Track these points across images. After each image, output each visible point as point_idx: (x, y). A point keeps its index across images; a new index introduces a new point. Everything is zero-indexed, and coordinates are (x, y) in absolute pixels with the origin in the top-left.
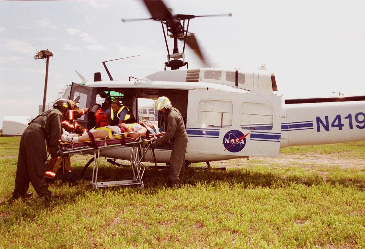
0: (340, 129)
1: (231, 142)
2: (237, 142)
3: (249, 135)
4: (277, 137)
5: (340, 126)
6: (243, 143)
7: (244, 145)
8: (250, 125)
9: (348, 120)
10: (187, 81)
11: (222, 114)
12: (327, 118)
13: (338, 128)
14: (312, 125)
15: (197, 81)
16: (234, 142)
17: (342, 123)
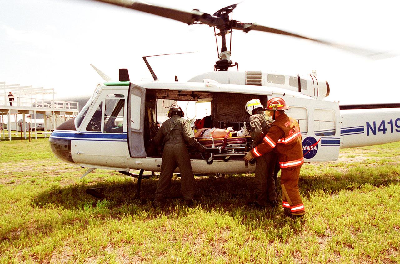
0: (384, 133)
1: (307, 149)
2: (312, 149)
3: (320, 141)
4: (338, 142)
5: (384, 130)
6: (316, 149)
7: (317, 151)
8: (319, 131)
9: (390, 125)
10: (247, 84)
11: (299, 120)
12: (374, 123)
13: (382, 132)
14: (363, 130)
15: (260, 85)
16: (309, 149)
17: (386, 128)
